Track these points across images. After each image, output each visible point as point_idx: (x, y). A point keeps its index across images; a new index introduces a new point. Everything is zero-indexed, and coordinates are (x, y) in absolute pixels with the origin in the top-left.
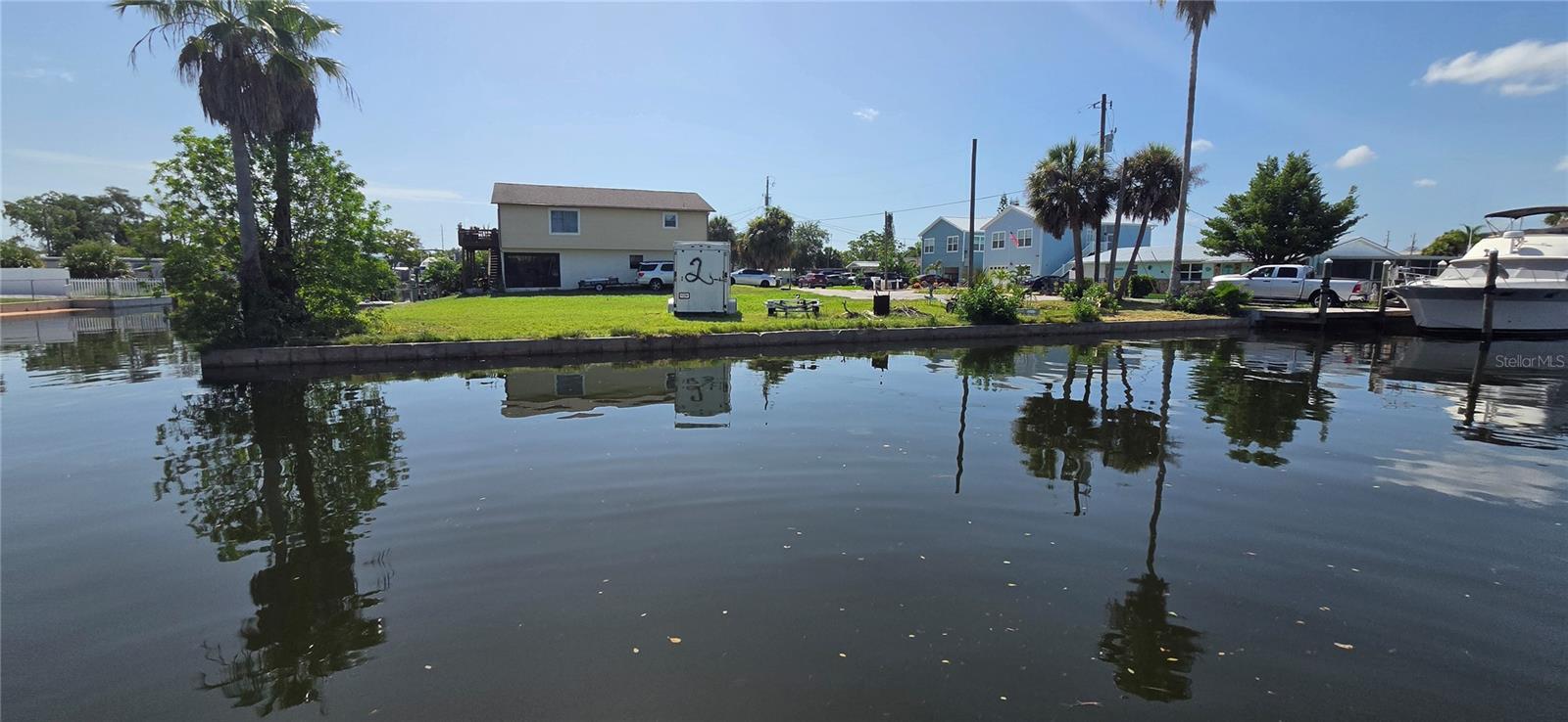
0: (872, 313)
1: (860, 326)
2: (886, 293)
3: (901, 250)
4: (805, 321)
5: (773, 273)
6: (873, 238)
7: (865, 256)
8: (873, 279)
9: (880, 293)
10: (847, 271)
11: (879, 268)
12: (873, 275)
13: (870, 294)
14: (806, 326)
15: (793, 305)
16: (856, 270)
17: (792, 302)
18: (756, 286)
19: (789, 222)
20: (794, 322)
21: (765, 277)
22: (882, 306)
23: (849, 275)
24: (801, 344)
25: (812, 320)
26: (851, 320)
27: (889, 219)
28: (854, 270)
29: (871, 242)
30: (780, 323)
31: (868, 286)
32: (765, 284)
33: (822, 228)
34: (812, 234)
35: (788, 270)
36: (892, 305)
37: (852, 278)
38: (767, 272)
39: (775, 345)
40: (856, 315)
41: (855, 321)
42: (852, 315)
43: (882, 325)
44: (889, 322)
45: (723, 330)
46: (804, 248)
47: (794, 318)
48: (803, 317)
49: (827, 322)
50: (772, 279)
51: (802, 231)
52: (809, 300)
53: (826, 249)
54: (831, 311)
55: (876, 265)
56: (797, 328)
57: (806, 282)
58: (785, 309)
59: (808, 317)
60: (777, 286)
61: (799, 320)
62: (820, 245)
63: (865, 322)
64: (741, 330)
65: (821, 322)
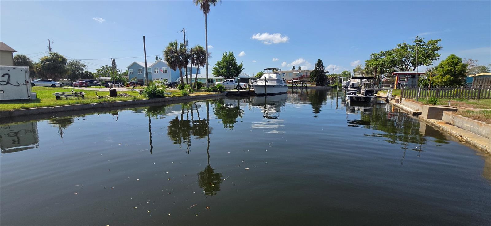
0: (109, 96)
1: (105, 101)
2: (115, 89)
3: (120, 73)
4: (77, 101)
5: (58, 81)
6: (107, 68)
7: (105, 75)
8: (109, 83)
9: (112, 89)
10: (97, 80)
11: (111, 79)
13: (108, 89)
14: (78, 103)
15: (70, 94)
16: (101, 80)
17: (70, 93)
18: (48, 87)
19: (64, 60)
20: (71, 102)
21: (53, 83)
22: (113, 93)
23: (98, 82)
24: (76, 110)
25: (81, 100)
26: (100, 99)
27: (114, 61)
28: (100, 80)
29: (106, 69)
30: (63, 102)
31: (107, 86)
32: (54, 86)
33: (82, 63)
34: (77, 65)
35: (66, 80)
36: (118, 93)
37: (100, 83)
38: (55, 80)
39: (61, 112)
40: (102, 97)
41: (102, 100)
42: (100, 97)
43: (114, 101)
44: (117, 99)
45: (29, 107)
46: (74, 71)
47: (71, 100)
48: (76, 99)
49: (89, 100)
50: (57, 83)
51: (72, 64)
52: (78, 92)
53: (85, 72)
54: (90, 96)
55: (110, 78)
56: (73, 104)
57: (76, 85)
58: (66, 96)
59: (79, 99)
60: (61, 86)
61: (74, 101)
62: (82, 70)
63: (106, 100)
64: (40, 106)
65: (85, 101)
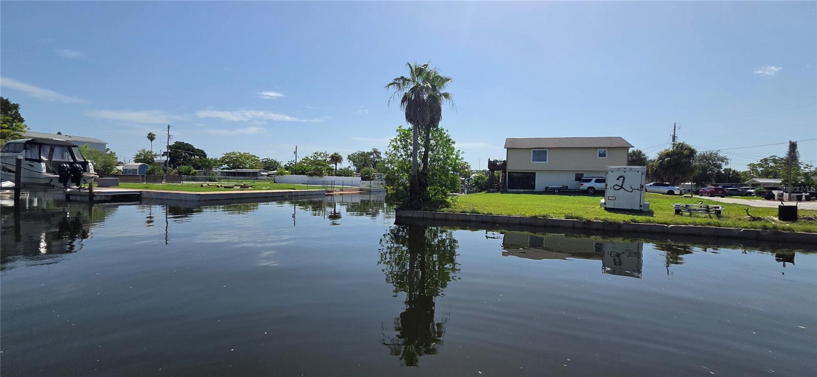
0: (776, 219)
1: (765, 228)
2: (793, 204)
3: (807, 170)
4: (709, 220)
5: (677, 185)
6: (774, 161)
7: (766, 175)
8: (775, 192)
9: (786, 204)
10: (746, 185)
11: (781, 184)
12: (776, 189)
13: (776, 204)
14: (709, 224)
15: (697, 208)
16: (755, 185)
17: (695, 206)
18: (663, 194)
19: (692, 152)
20: (698, 220)
21: (670, 188)
22: (788, 214)
23: (748, 189)
24: (704, 236)
25: (715, 220)
26: (754, 223)
27: (793, 146)
28: (753, 185)
29: (772, 164)
30: (685, 220)
31: (770, 197)
32: (671, 193)
33: (721, 155)
34: (712, 160)
35: (690, 183)
36: (800, 214)
37: (752, 191)
38: (673, 184)
39: (681, 234)
40: (759, 219)
41: (758, 224)
42: (754, 219)
43: (789, 229)
44: (798, 227)
45: (640, 221)
46: (704, 169)
47: (698, 217)
48: (707, 217)
49: (729, 222)
50: (676, 189)
51: (703, 157)
52: (711, 206)
53: (725, 170)
54: (732, 214)
55: (779, 181)
56: (701, 224)
57: (705, 192)
58: (689, 211)
59: (711, 217)
60: (681, 194)
61: (702, 219)
62: (720, 167)
63: (769, 225)
64: (654, 222)
65: (723, 222)
